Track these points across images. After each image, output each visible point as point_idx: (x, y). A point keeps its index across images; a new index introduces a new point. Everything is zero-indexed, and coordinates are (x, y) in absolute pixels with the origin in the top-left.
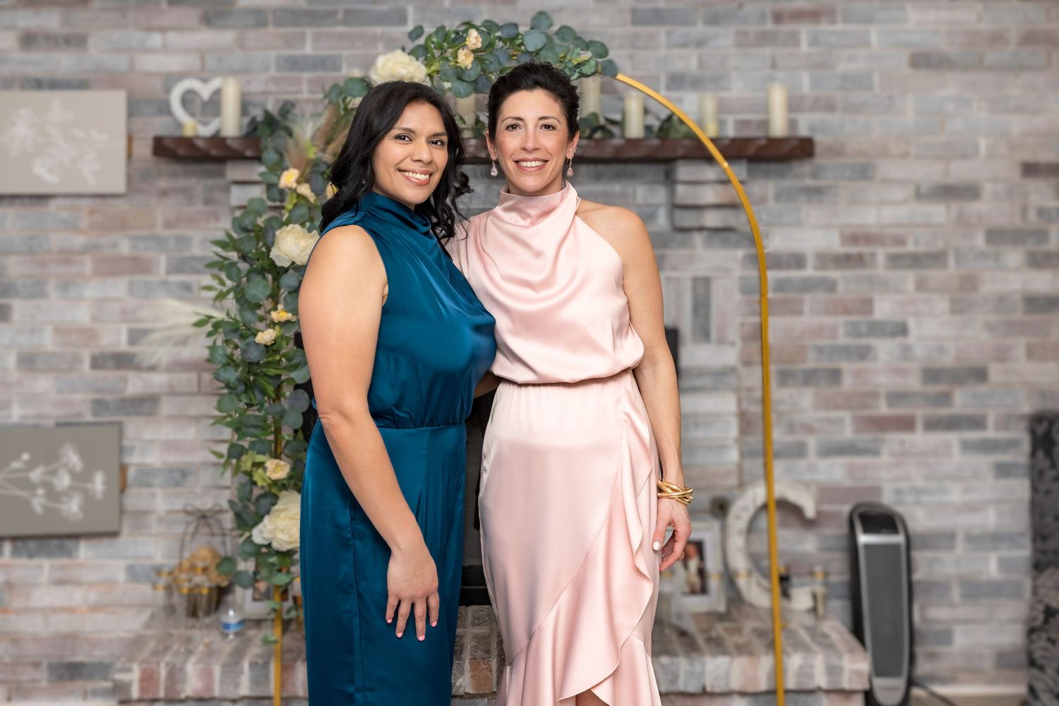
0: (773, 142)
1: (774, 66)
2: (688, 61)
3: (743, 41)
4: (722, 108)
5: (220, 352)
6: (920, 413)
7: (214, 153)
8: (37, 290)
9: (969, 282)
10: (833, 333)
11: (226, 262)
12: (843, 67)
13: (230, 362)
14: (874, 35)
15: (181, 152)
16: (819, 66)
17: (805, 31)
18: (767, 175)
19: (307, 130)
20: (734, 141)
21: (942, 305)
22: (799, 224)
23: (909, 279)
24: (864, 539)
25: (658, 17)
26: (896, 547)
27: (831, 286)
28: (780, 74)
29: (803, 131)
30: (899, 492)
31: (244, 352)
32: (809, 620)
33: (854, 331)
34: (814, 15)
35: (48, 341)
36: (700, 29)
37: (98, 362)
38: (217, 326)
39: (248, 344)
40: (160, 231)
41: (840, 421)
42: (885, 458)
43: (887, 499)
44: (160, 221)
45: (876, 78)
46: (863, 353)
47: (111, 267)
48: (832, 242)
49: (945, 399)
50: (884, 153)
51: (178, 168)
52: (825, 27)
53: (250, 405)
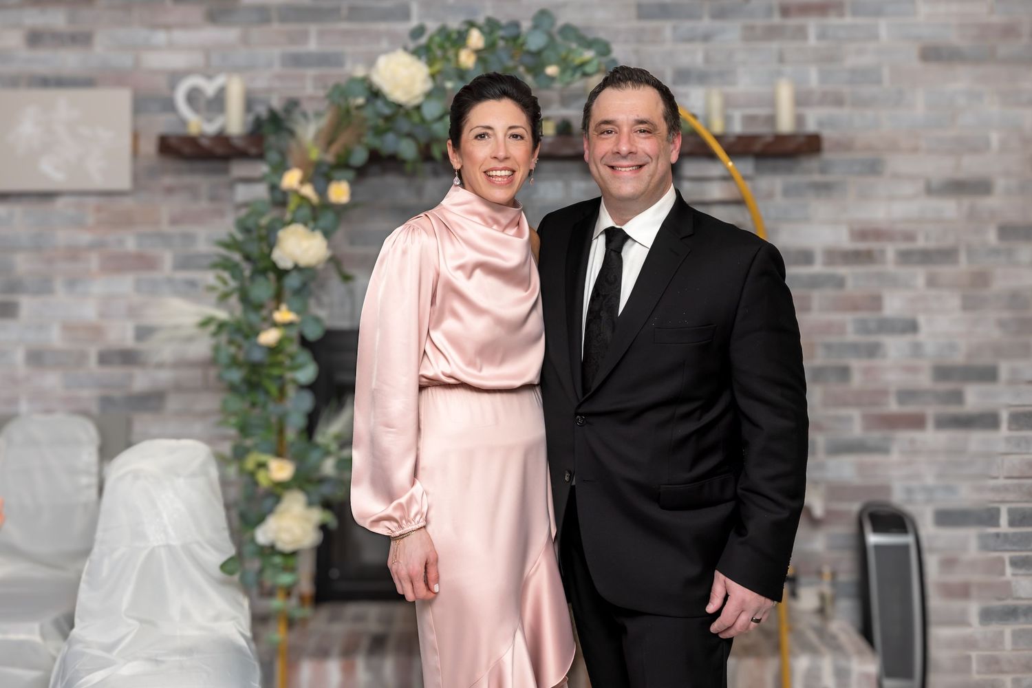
0: (780, 138)
1: (781, 59)
2: (694, 56)
3: (750, 34)
4: (728, 103)
5: (224, 352)
6: (931, 411)
7: (220, 150)
8: (44, 287)
9: (981, 279)
10: (841, 329)
11: (229, 262)
12: (851, 61)
13: (234, 362)
14: (883, 27)
15: (187, 150)
16: (827, 59)
17: (812, 25)
18: (775, 171)
19: (309, 132)
20: (741, 138)
21: (953, 301)
22: (807, 220)
23: (919, 275)
24: (873, 539)
25: (664, 12)
26: (905, 548)
27: (839, 283)
28: (788, 69)
29: (811, 127)
30: (909, 491)
31: (247, 353)
32: (816, 621)
33: (863, 328)
34: (822, 10)
35: (55, 338)
36: (706, 23)
37: (105, 358)
38: (222, 326)
39: (250, 345)
40: (166, 228)
41: (849, 420)
42: (895, 457)
43: (898, 498)
44: (165, 218)
45: (886, 73)
46: (873, 351)
47: (118, 263)
48: (842, 239)
49: (957, 397)
50: (894, 147)
51: (183, 165)
52: (833, 21)
53: (254, 405)
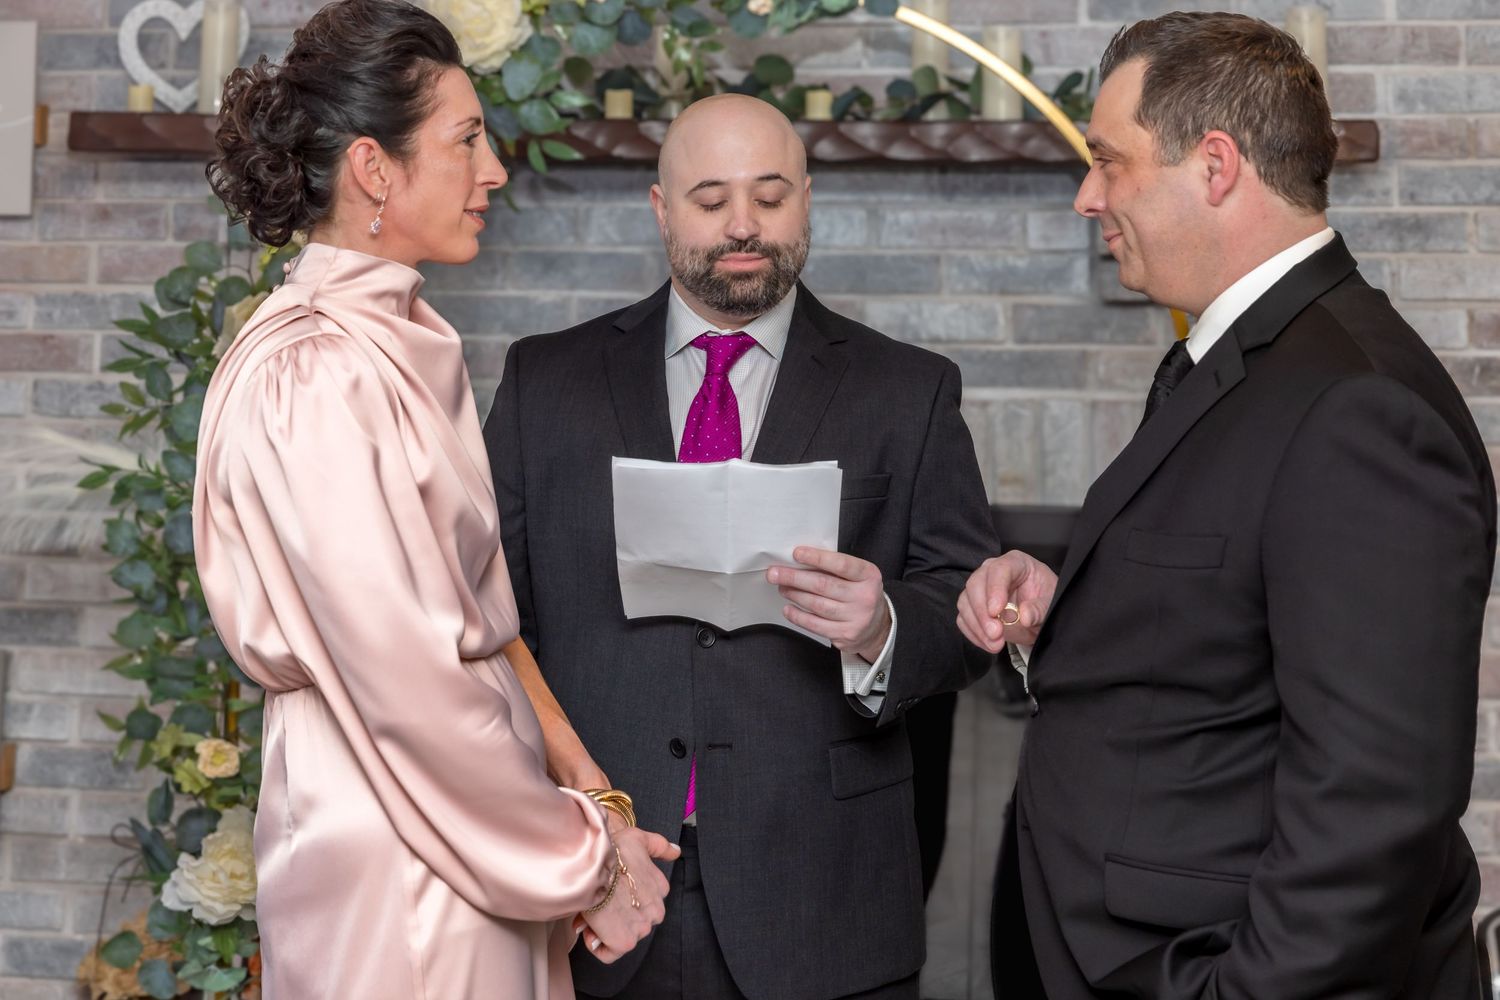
5: (126, 532)
11: (146, 362)
13: (143, 552)
15: (119, 138)
31: (167, 536)
38: (127, 483)
39: (175, 520)
40: (93, 287)
44: (94, 268)
47: (3, 353)
53: (175, 634)
